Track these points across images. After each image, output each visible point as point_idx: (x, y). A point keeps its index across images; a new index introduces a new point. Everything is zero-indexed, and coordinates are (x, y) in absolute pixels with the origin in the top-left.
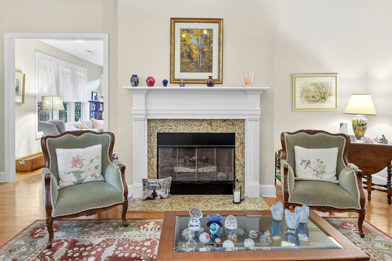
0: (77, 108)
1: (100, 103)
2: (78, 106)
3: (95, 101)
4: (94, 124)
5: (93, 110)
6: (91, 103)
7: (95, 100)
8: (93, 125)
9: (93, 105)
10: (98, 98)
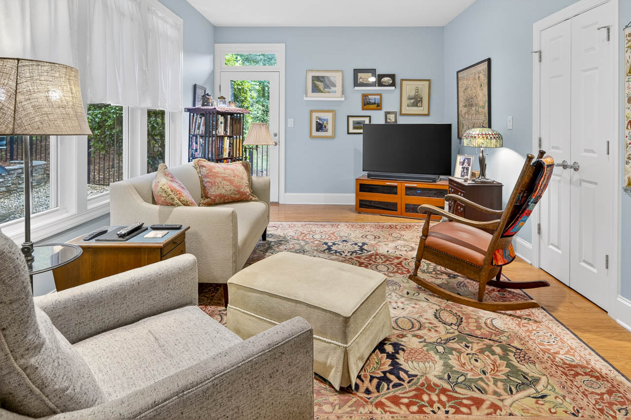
0: (156, 128)
1: (219, 113)
2: (157, 124)
3: (206, 107)
4: (206, 176)
5: (197, 132)
6: (192, 114)
7: (203, 105)
8: (202, 181)
9: (199, 120)
10: (210, 101)
